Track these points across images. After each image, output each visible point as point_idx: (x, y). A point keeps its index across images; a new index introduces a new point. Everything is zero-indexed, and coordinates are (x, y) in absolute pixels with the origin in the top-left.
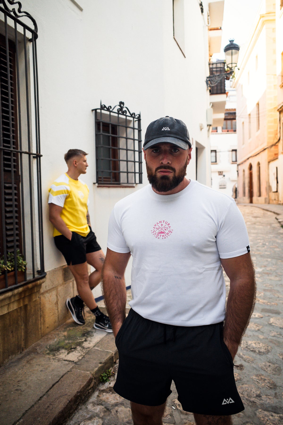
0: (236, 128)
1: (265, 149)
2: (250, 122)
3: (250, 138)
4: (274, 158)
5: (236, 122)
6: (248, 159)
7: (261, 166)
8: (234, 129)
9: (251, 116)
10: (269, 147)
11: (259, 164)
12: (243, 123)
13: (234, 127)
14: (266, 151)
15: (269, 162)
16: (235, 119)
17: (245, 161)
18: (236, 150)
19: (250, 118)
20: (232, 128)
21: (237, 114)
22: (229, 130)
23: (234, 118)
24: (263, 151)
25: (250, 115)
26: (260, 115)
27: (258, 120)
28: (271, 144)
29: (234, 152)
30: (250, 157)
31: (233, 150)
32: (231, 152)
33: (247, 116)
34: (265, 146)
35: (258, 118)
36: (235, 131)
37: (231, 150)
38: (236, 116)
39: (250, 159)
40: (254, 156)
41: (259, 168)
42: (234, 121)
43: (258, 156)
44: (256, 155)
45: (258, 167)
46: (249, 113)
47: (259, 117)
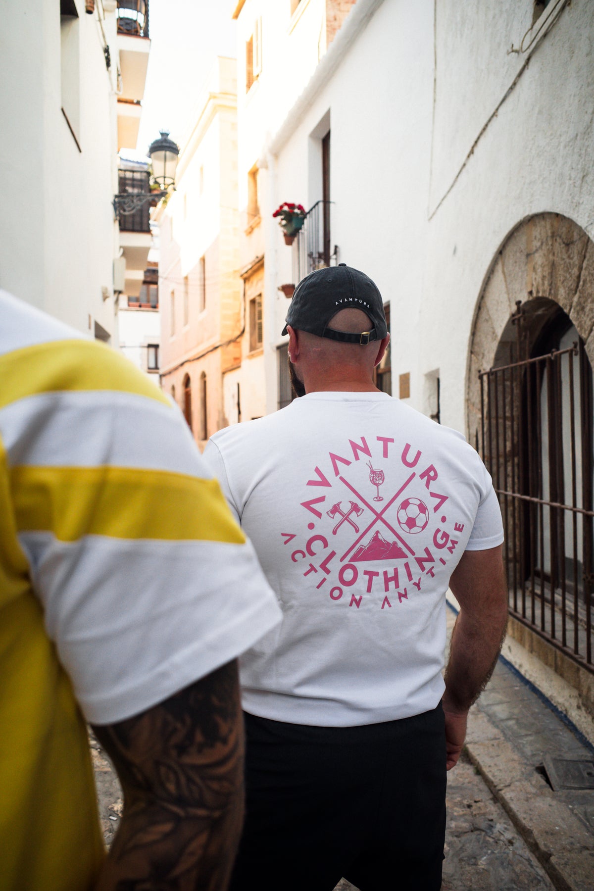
0: (157, 301)
1: (216, 348)
2: (186, 293)
3: (186, 322)
4: (232, 365)
5: (157, 290)
6: (182, 364)
7: (208, 379)
8: (153, 304)
9: (190, 282)
10: (224, 344)
11: (204, 375)
12: (173, 293)
13: (152, 298)
14: (219, 350)
15: (224, 373)
16: (156, 283)
17: (176, 369)
18: (156, 347)
19: (186, 284)
20: (148, 301)
21: (160, 273)
22: (143, 304)
23: (154, 280)
24: (212, 351)
25: (186, 278)
26: (207, 282)
27: (202, 292)
28: (226, 339)
29: (152, 350)
30: (186, 362)
31: (150, 346)
32: (146, 350)
33: (182, 281)
34: (216, 341)
35: (203, 288)
36: (155, 307)
37: (146, 345)
38: (157, 277)
39: (187, 366)
40: (194, 360)
41: (205, 382)
42: (153, 287)
43: (202, 360)
44: (199, 358)
45: (203, 382)
46: (185, 275)
47: (204, 285)
